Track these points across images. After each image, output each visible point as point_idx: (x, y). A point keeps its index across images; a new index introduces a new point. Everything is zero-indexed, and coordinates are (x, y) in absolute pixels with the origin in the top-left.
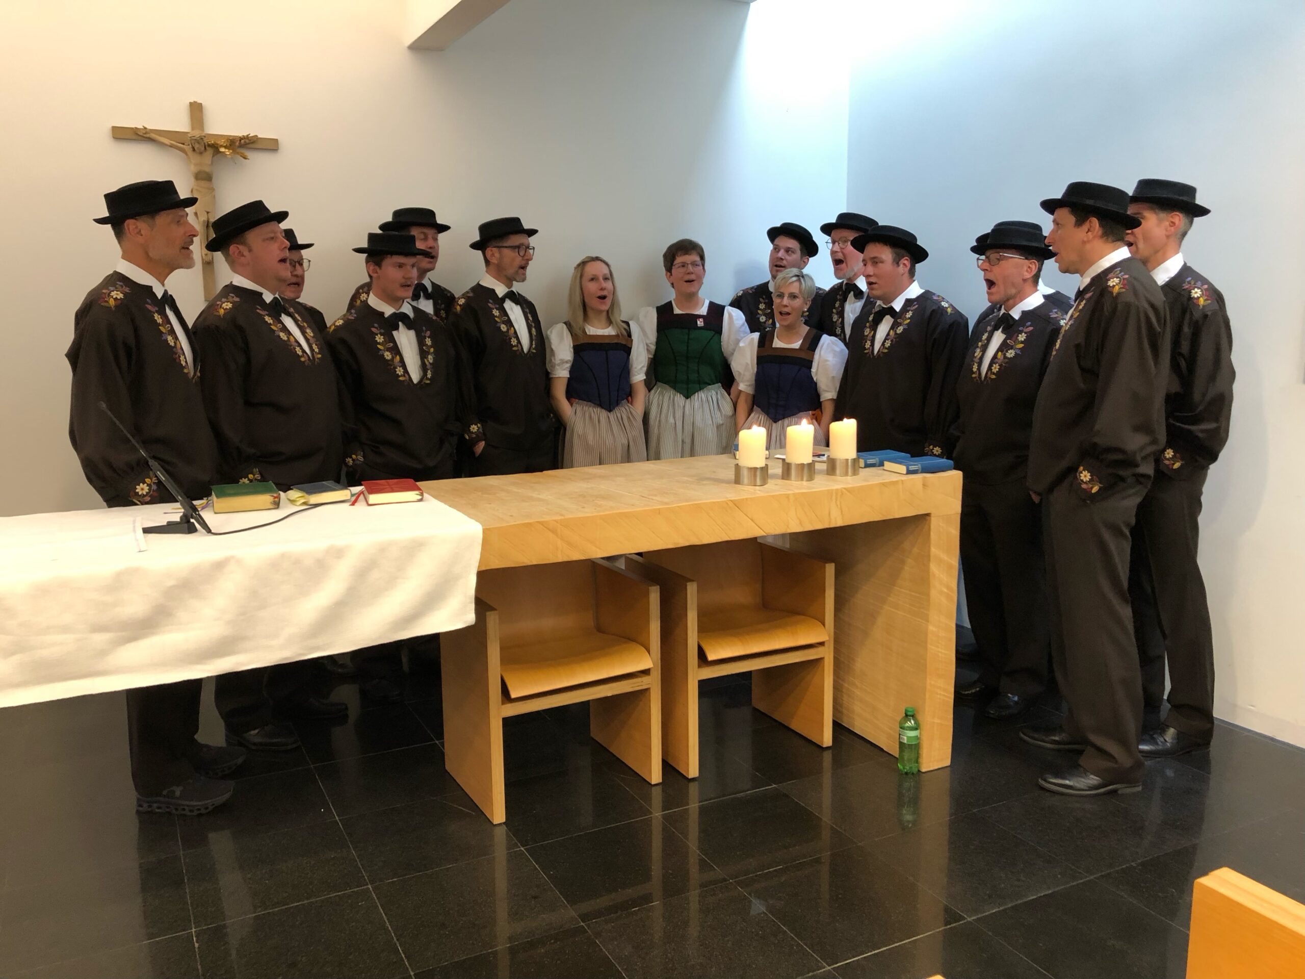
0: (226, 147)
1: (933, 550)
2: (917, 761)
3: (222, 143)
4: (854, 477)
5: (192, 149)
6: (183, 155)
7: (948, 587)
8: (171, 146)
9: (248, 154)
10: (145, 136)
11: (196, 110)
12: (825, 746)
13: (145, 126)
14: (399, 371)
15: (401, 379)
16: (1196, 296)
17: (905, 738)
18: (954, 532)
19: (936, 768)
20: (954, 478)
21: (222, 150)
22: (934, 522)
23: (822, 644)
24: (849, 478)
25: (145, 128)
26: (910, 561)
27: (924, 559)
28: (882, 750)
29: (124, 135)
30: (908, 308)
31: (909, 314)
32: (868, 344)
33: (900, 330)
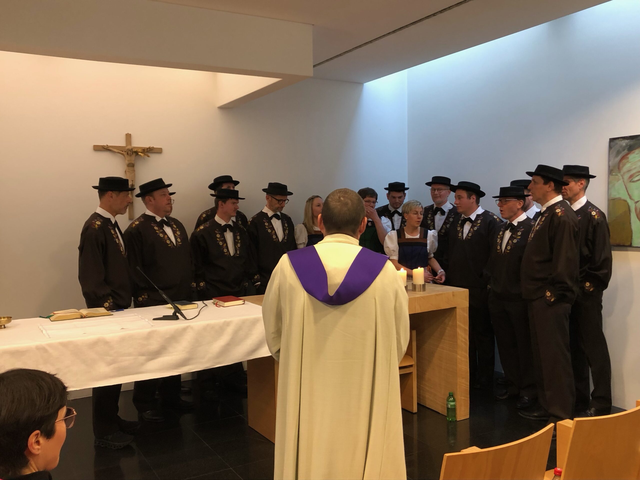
0: (141, 153)
1: (458, 323)
2: (455, 416)
3: (139, 151)
4: (424, 292)
5: (127, 154)
6: (123, 156)
7: (465, 339)
8: (118, 153)
9: (149, 155)
10: (107, 148)
11: (128, 137)
12: (414, 412)
13: (108, 144)
14: (225, 250)
15: (226, 254)
16: (594, 214)
17: (449, 405)
18: (466, 315)
19: (463, 419)
20: (466, 291)
21: (140, 154)
22: (458, 310)
23: (411, 366)
24: (421, 293)
25: (107, 145)
26: (448, 328)
27: (455, 326)
28: (439, 413)
29: (98, 149)
30: (478, 219)
31: (479, 221)
32: (460, 234)
33: (475, 228)
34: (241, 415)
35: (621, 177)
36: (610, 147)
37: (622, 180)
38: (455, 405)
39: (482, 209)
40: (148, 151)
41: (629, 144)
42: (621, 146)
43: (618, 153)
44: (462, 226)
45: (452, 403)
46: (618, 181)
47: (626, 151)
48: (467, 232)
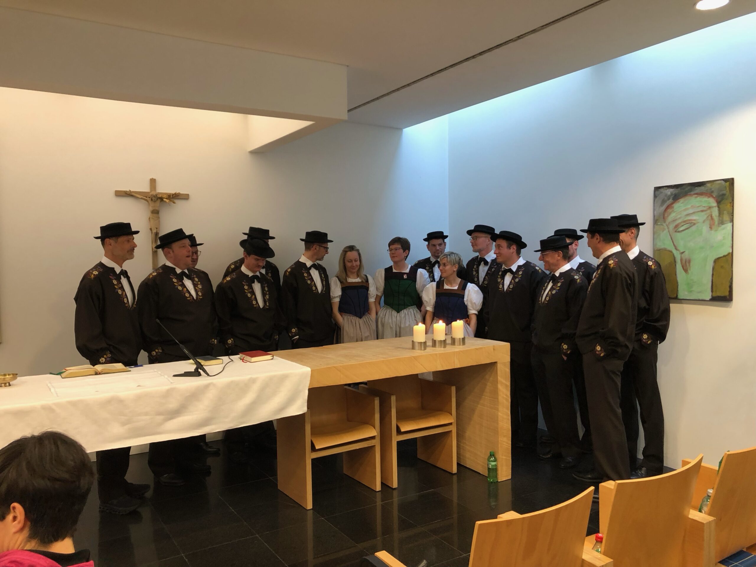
0: (166, 199)
1: (499, 378)
2: (496, 477)
3: (165, 197)
4: (463, 346)
5: (151, 200)
6: (146, 202)
7: (506, 395)
8: (142, 198)
9: (176, 201)
10: (130, 194)
11: (153, 182)
12: (454, 473)
14: (254, 302)
16: (650, 264)
17: (490, 465)
18: (508, 370)
19: (505, 480)
20: (506, 346)
21: (165, 200)
22: (499, 365)
23: (451, 424)
24: (461, 347)
25: (130, 191)
26: (489, 384)
27: (496, 382)
28: (479, 473)
29: (120, 194)
30: (520, 270)
31: (520, 273)
32: (501, 286)
33: (517, 280)
34: (271, 478)
35: (666, 227)
36: (655, 196)
37: (667, 230)
38: (496, 465)
39: (524, 259)
40: (174, 197)
41: (674, 193)
42: (666, 195)
43: (663, 202)
44: (503, 278)
45: (493, 463)
46: (663, 231)
47: (671, 200)
48: (508, 283)
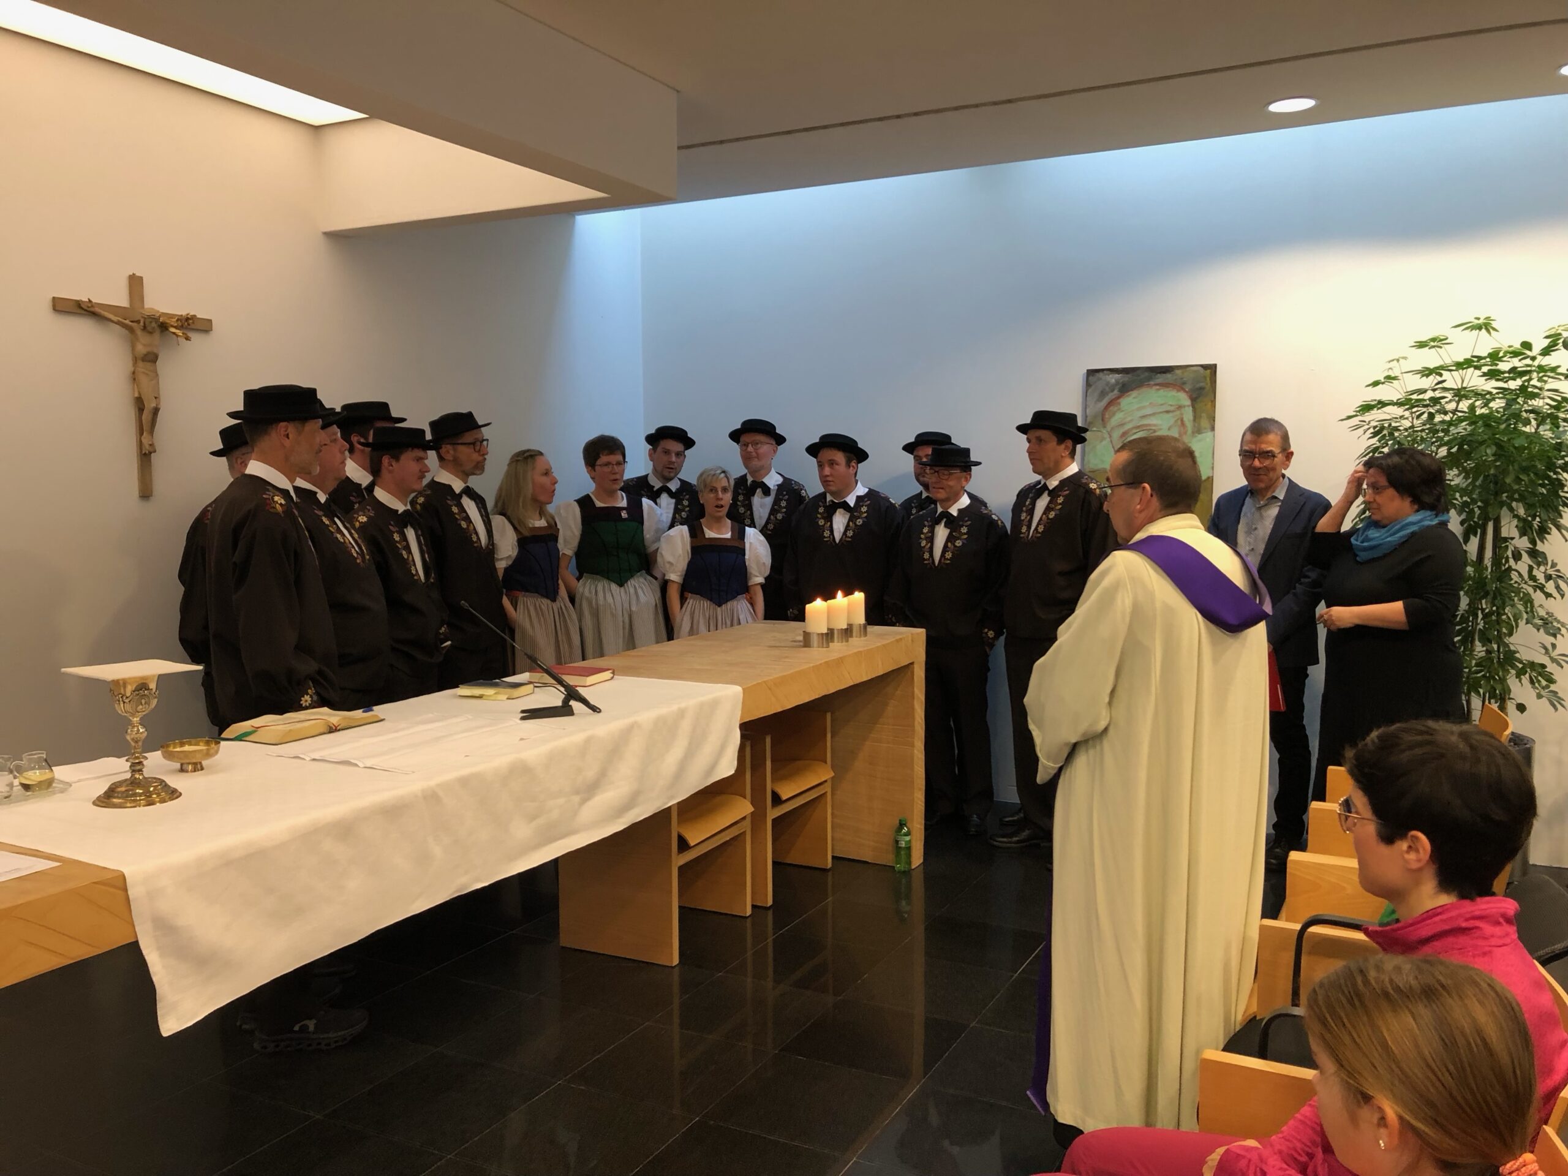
3: (172, 323)
10: (88, 309)
14: (413, 570)
15: (416, 578)
25: (90, 301)
29: (65, 307)
30: (861, 504)
31: (864, 509)
32: (827, 533)
33: (859, 522)
35: (1106, 436)
36: (1088, 384)
37: (1108, 439)
38: (910, 841)
41: (1121, 381)
42: (1108, 383)
43: (1103, 394)
44: (829, 518)
45: (907, 838)
46: (1101, 441)
47: (1116, 392)
48: (842, 530)
